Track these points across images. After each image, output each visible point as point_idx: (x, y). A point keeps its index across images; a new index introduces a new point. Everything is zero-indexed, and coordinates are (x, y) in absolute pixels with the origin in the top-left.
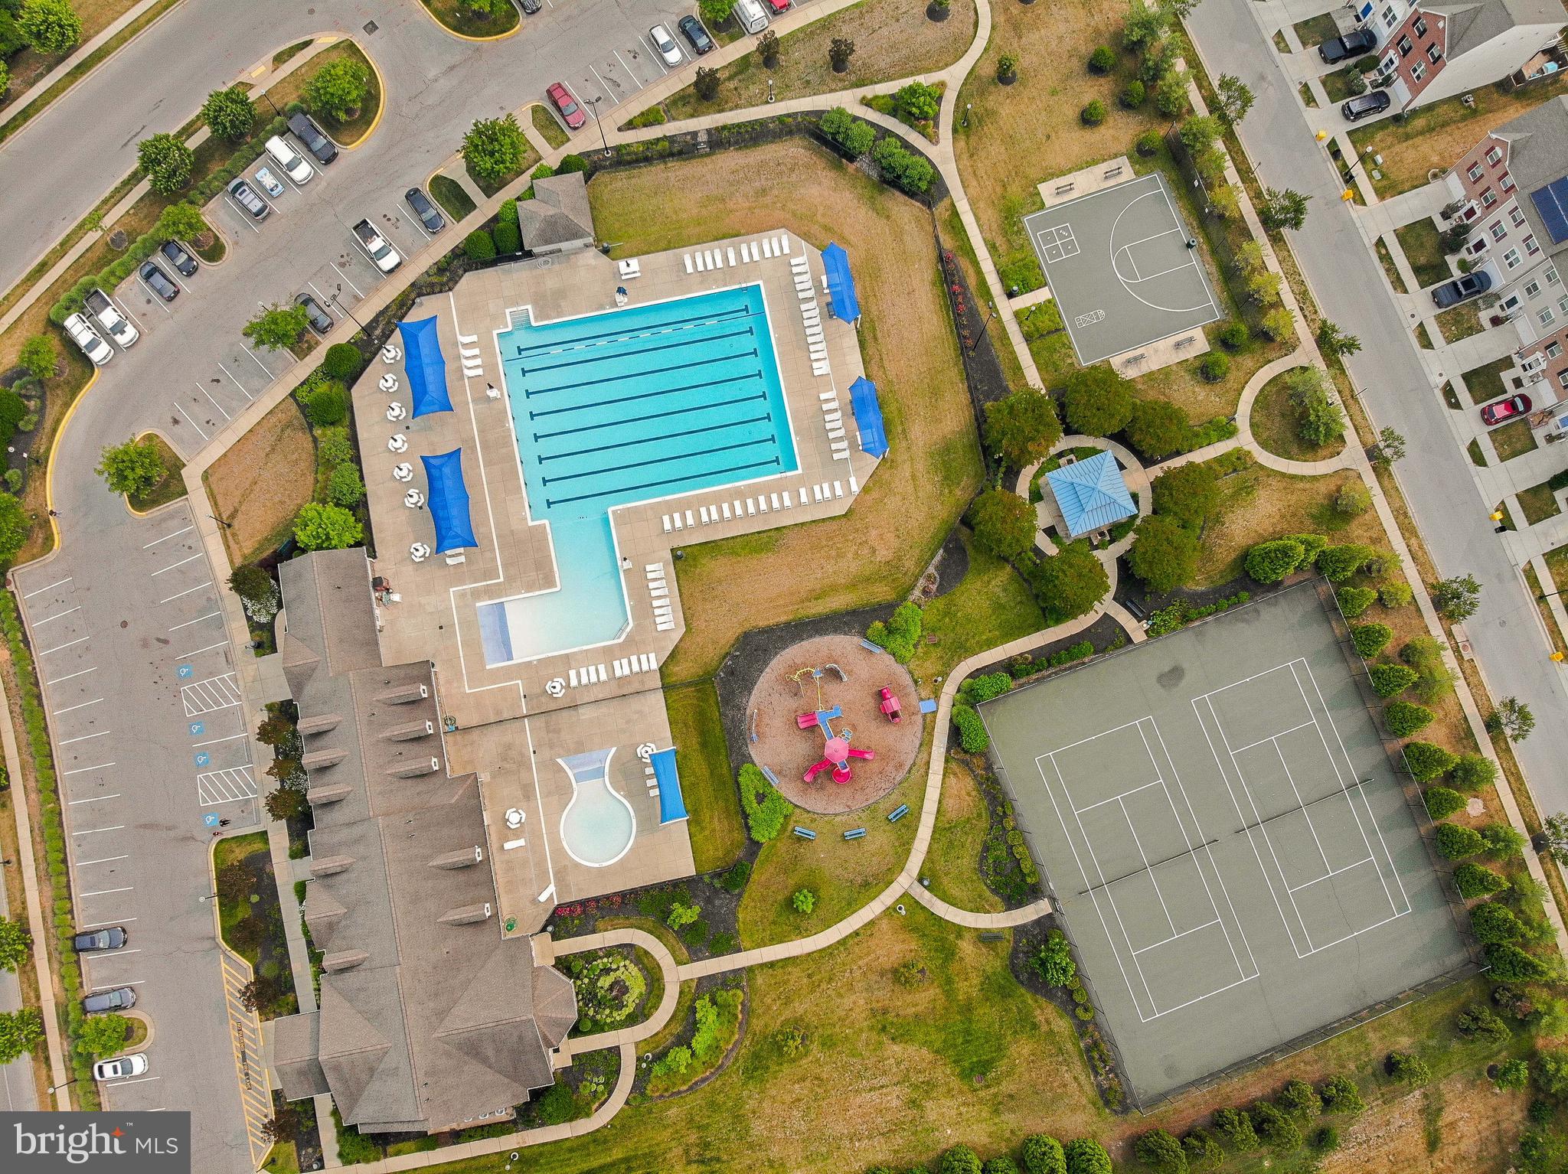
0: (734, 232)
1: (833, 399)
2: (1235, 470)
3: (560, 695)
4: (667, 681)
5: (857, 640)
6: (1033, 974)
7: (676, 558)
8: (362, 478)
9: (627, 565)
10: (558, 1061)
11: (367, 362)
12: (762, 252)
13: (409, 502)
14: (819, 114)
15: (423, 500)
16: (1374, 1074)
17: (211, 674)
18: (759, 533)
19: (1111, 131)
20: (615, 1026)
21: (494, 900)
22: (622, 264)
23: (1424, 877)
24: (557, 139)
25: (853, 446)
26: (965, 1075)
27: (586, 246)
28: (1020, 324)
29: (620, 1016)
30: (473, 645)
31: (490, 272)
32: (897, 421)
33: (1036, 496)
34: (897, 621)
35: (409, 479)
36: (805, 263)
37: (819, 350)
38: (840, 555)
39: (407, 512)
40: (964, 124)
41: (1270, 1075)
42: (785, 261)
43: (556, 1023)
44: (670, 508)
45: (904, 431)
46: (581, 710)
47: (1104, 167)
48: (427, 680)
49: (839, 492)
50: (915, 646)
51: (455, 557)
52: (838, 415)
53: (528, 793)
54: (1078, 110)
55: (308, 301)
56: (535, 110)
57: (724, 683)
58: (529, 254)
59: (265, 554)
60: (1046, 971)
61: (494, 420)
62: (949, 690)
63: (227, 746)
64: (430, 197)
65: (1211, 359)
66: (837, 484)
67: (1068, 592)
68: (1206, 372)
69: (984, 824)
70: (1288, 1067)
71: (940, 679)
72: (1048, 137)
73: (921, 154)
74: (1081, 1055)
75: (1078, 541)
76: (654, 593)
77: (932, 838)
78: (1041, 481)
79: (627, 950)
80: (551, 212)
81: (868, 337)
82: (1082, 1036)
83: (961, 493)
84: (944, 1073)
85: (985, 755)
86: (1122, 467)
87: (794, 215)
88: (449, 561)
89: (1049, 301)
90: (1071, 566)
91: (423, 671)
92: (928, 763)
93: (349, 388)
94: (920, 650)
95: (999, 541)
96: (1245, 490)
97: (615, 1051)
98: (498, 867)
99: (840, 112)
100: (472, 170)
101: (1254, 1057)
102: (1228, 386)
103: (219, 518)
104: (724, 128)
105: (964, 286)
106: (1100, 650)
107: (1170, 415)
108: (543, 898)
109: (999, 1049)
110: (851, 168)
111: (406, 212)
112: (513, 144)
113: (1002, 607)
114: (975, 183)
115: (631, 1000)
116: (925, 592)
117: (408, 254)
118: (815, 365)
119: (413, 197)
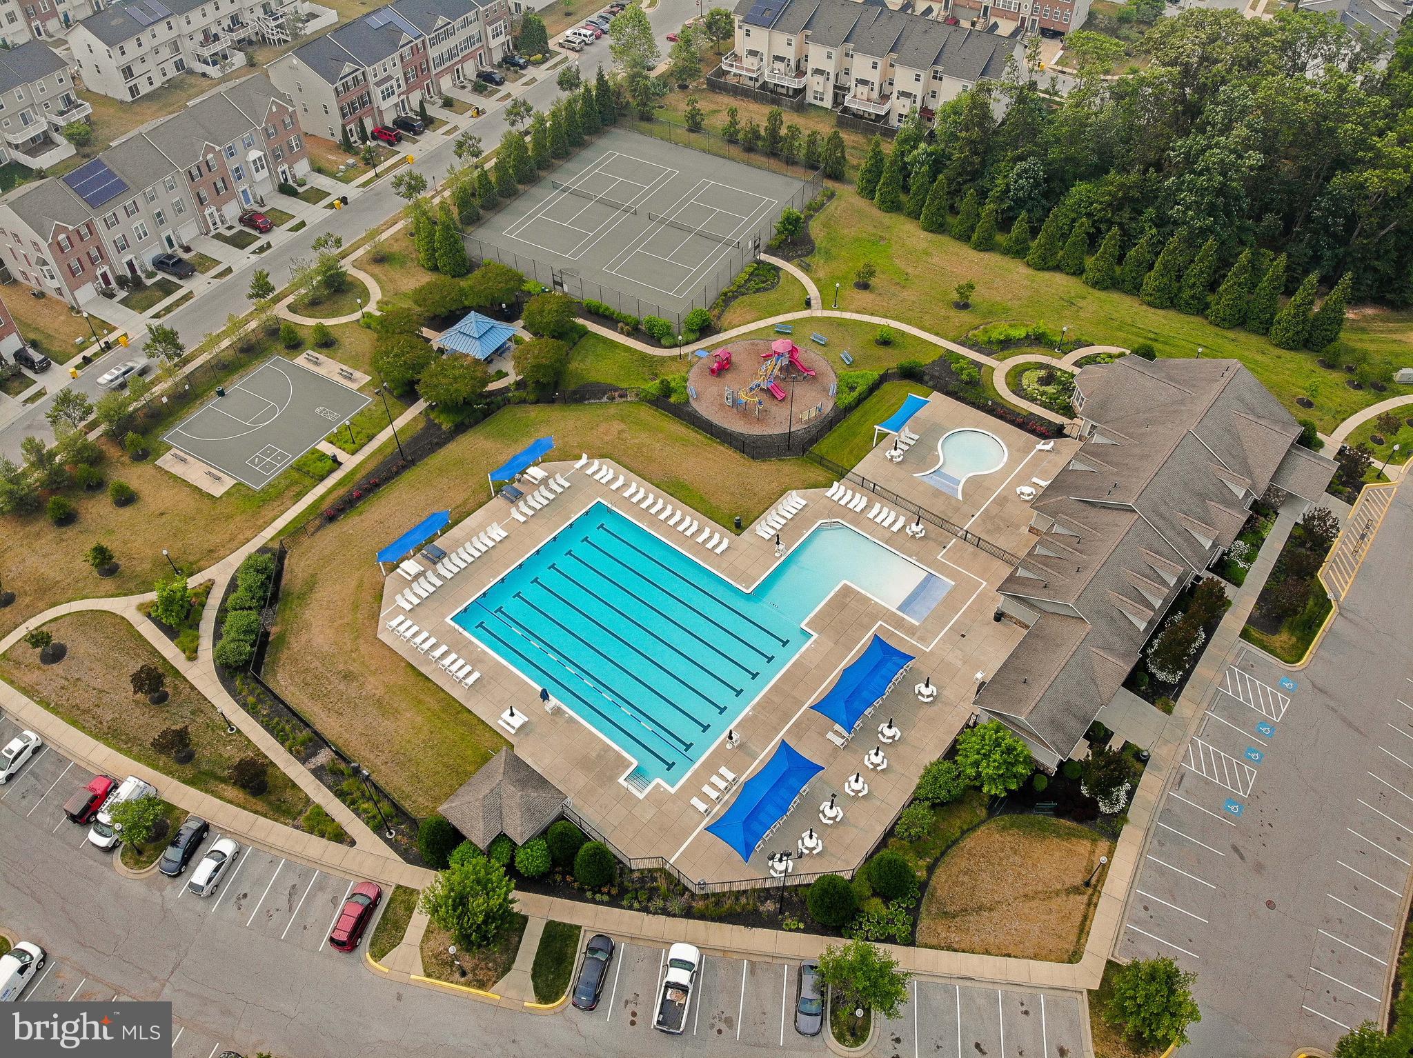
6: (804, 244)
7: (743, 528)
9: (778, 552)
12: (417, 633)
13: (895, 733)
14: (227, 683)
15: (882, 726)
17: (1207, 782)
19: (133, 480)
23: (587, 154)
28: (357, 450)
29: (1056, 372)
30: (950, 603)
31: (612, 845)
37: (482, 543)
38: (642, 445)
39: (906, 729)
40: (179, 572)
41: (749, 158)
42: (413, 613)
44: (710, 558)
46: (913, 508)
47: (174, 469)
49: (594, 468)
54: (122, 510)
56: (379, 954)
59: (1073, 824)
61: (755, 728)
63: (1231, 718)
64: (573, 984)
65: (314, 346)
66: (590, 472)
68: (330, 345)
70: (738, 155)
73: (231, 583)
76: (783, 523)
79: (1018, 391)
82: (812, 215)
87: (357, 637)
89: (328, 441)
93: (851, 880)
94: (667, 377)
97: (1076, 365)
101: (747, 165)
103: (1091, 904)
105: (349, 493)
108: (1049, 448)
110: (275, 631)
113: (597, 357)
115: (1042, 372)
116: (623, 395)
117: (661, 945)
118: (497, 539)
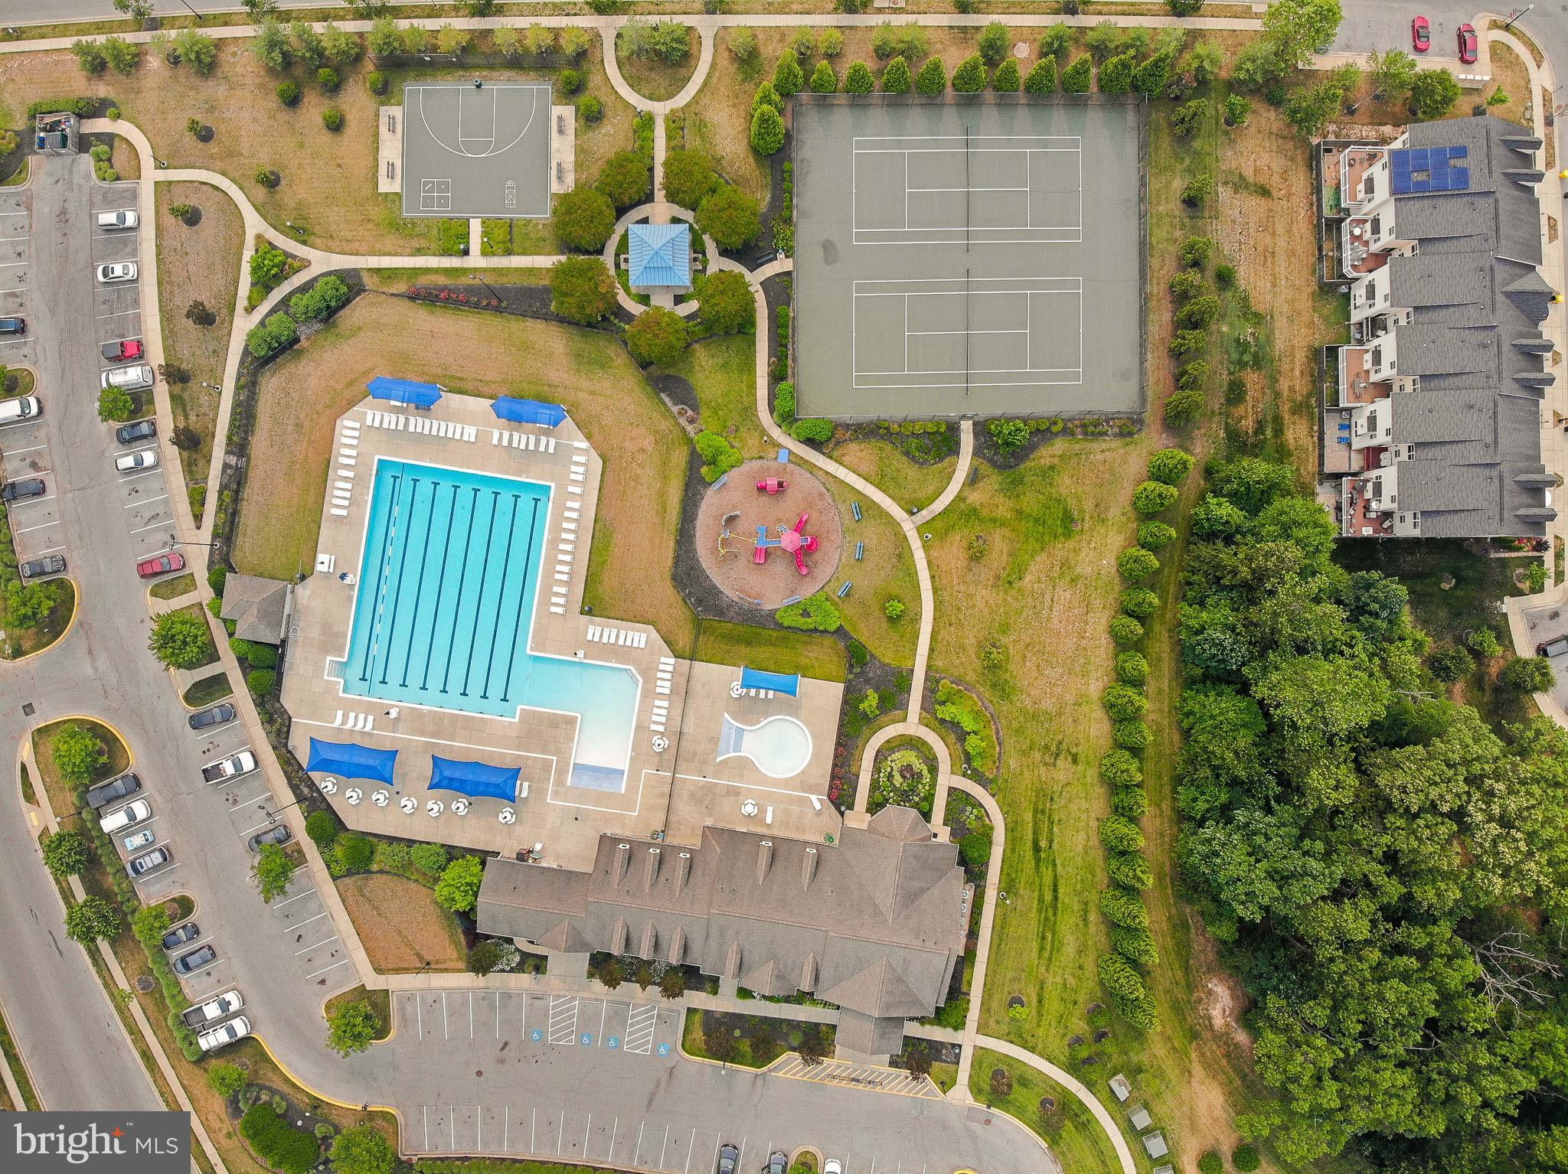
0: (325, 463)
1: (501, 434)
2: (682, 129)
3: (667, 742)
4: (687, 654)
5: (710, 492)
6: (1013, 454)
7: (590, 612)
8: (427, 843)
9: (581, 654)
10: (944, 835)
11: (329, 807)
12: (351, 446)
13: (462, 811)
14: (246, 351)
15: (465, 800)
16: (1191, 218)
17: (546, 1015)
18: (593, 538)
19: (354, 110)
20: (933, 785)
21: (806, 843)
22: (319, 568)
23: (1059, 116)
24: (190, 583)
25: (547, 433)
26: (1068, 534)
27: (293, 592)
28: (493, 254)
29: (927, 778)
30: (600, 798)
31: (287, 681)
32: (539, 388)
33: (644, 299)
34: (708, 453)
35: (442, 806)
36: (374, 414)
37: (454, 430)
38: (637, 479)
39: (469, 816)
40: (301, 233)
41: (1159, 301)
42: (367, 430)
43: (913, 828)
44: (545, 601)
45: (550, 386)
46: (685, 730)
47: (383, 129)
48: (616, 840)
49: (582, 459)
50: (732, 447)
51: (523, 789)
52: (516, 435)
53: (734, 792)
54: (325, 131)
55: (258, 840)
56: (154, 594)
57: (706, 611)
58: (284, 642)
59: (464, 942)
60: (1013, 444)
61: (416, 720)
62: (776, 433)
63: (609, 1019)
64: (201, 709)
65: (582, 108)
66: (576, 458)
67: (733, 308)
68: (592, 118)
69: (888, 447)
70: (1158, 284)
71: (765, 438)
72: (340, 166)
73: (315, 279)
74: (1087, 440)
75: (694, 281)
76: (612, 641)
77: (884, 492)
78: (633, 291)
79: (880, 756)
80: (255, 612)
81: (458, 384)
82: (1073, 434)
83: (620, 360)
84: (1061, 549)
85: (837, 426)
86: (645, 221)
87: (328, 407)
88: (524, 794)
89: (483, 223)
90: (712, 296)
91: (608, 843)
92: (827, 473)
93: (347, 830)
94: (736, 444)
95: (671, 347)
96: (701, 126)
97: (952, 791)
98: (782, 834)
99: (251, 335)
100: (191, 666)
101: (1141, 307)
102: (610, 104)
103: (418, 970)
104: (229, 438)
105: (444, 288)
106: (788, 301)
107: (619, 164)
108: (818, 806)
109: (1058, 501)
110: (304, 343)
111: (206, 734)
112: (183, 623)
113: (725, 365)
114: (357, 244)
115: (919, 765)
116: (691, 421)
117: (246, 744)
118: (465, 438)
119: (197, 723)
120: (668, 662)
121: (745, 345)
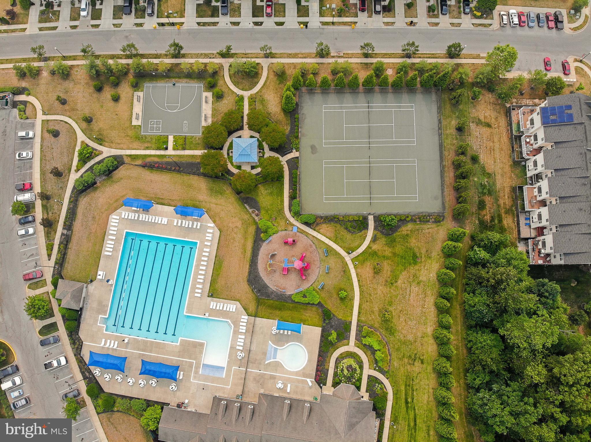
0: (104, 233)
1: (178, 221)
2: (255, 102)
3: (244, 355)
4: (253, 314)
5: (264, 244)
6: (391, 229)
7: (212, 296)
8: (139, 399)
9: (207, 314)
10: (366, 397)
11: (97, 382)
12: (115, 226)
13: (154, 385)
14: (74, 188)
15: (155, 380)
16: (460, 136)
18: (214, 264)
19: (124, 93)
20: (361, 374)
21: (305, 401)
22: (99, 277)
23: (405, 96)
24: (44, 283)
25: (197, 220)
26: (415, 263)
27: (87, 287)
28: (178, 150)
29: (358, 371)
30: (214, 380)
31: (82, 326)
32: (195, 202)
33: (239, 167)
34: (263, 228)
35: (145, 382)
36: (125, 213)
37: (158, 219)
38: (234, 239)
39: (157, 387)
40: (100, 141)
41: (448, 168)
42: (122, 219)
43: (353, 394)
44: (193, 292)
45: (199, 202)
46: (252, 349)
47: (135, 100)
48: (220, 400)
49: (211, 231)
50: (274, 226)
51: (180, 375)
52: (184, 221)
53: (273, 377)
54: (112, 101)
55: (66, 395)
56: (29, 287)
57: (262, 295)
58: (81, 309)
60: (391, 225)
61: (136, 344)
62: (292, 220)
64: (45, 337)
65: (215, 93)
66: (208, 231)
67: (274, 170)
68: (219, 97)
69: (338, 226)
70: (448, 161)
71: (288, 222)
72: (117, 114)
73: (104, 159)
74: (421, 224)
75: (259, 160)
76: (221, 308)
77: (337, 244)
78: (234, 164)
79: (338, 361)
80: (70, 296)
81: (161, 201)
82: (415, 221)
83: (229, 191)
84: (412, 269)
85: (317, 217)
86: (240, 137)
87: (106, 210)
88: (181, 378)
89: (174, 137)
90: (266, 166)
91: (217, 400)
92: (313, 236)
93: (104, 392)
94: (276, 225)
95: (250, 186)
96: (262, 101)
97: (369, 377)
98: (294, 397)
99: (77, 181)
100: (42, 318)
101: (441, 171)
102: (226, 92)
104: (65, 223)
105: (157, 163)
106: (297, 168)
107: (230, 114)
108: (310, 384)
109: (411, 249)
110: (98, 184)
111: (46, 348)
112: (39, 300)
113: (271, 193)
114: (122, 145)
115: (355, 365)
116: (257, 215)
117: (63, 353)
118: (163, 223)
119: (43, 343)
120: (245, 318)
121: (279, 185)
